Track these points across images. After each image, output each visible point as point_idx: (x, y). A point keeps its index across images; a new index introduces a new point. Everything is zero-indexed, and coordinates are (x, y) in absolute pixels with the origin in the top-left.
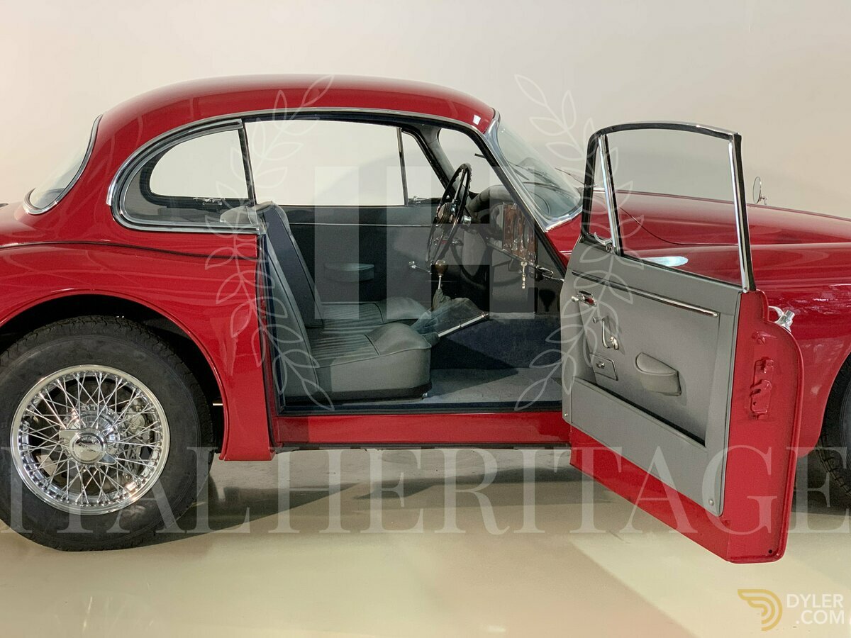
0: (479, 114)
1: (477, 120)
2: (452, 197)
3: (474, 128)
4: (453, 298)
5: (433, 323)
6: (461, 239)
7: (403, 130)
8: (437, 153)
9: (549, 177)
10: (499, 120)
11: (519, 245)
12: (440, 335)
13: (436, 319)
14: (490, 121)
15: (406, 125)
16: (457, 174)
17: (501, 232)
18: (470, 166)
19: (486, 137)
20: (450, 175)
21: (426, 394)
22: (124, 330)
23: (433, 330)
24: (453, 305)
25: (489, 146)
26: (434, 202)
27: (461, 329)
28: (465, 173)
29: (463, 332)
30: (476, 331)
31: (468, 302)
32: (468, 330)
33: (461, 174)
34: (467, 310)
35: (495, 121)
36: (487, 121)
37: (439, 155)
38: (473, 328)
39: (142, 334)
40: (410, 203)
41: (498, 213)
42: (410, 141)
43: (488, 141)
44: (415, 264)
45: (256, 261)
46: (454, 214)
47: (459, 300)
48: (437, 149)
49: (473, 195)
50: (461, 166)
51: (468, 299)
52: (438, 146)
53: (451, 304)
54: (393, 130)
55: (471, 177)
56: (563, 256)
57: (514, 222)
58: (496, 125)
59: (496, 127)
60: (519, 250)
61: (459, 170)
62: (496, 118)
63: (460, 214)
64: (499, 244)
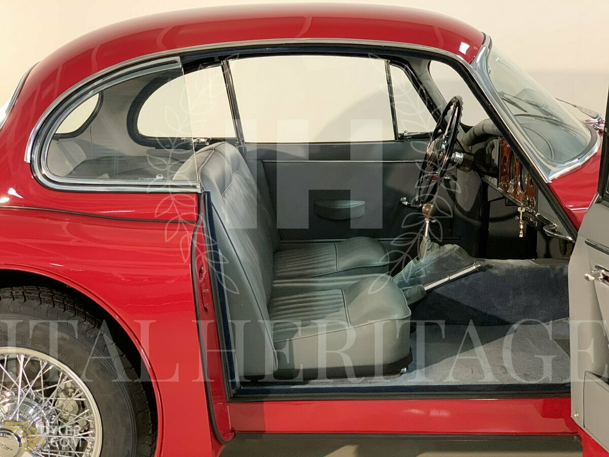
0: (467, 41)
1: (464, 48)
2: (443, 132)
3: (460, 58)
4: (441, 244)
5: (419, 274)
6: (455, 175)
7: (391, 63)
8: (428, 85)
9: (550, 110)
10: (490, 46)
11: (516, 186)
12: (426, 288)
13: (422, 269)
14: (479, 48)
15: (395, 57)
16: (448, 108)
17: (496, 169)
18: (461, 99)
19: (474, 69)
20: (442, 108)
21: (405, 369)
22: (45, 306)
23: (419, 282)
24: (441, 254)
25: (478, 79)
26: (425, 137)
27: (450, 281)
28: (456, 107)
29: (452, 286)
30: (467, 283)
31: (459, 250)
32: (458, 282)
33: (452, 107)
34: (457, 260)
35: (484, 48)
36: (476, 48)
37: (430, 88)
38: (463, 280)
39: (66, 311)
40: (400, 138)
41: (493, 147)
42: (399, 74)
43: (476, 72)
44: (406, 201)
45: (194, 225)
46: (445, 151)
47: (448, 247)
48: (428, 82)
49: (466, 129)
50: (452, 100)
51: (457, 247)
52: (429, 78)
53: (439, 252)
54: (382, 62)
55: (463, 112)
56: (570, 211)
57: (510, 159)
58: (486, 52)
59: (486, 55)
60: (515, 192)
61: (450, 104)
62: (487, 43)
63: (450, 150)
64: (493, 181)
